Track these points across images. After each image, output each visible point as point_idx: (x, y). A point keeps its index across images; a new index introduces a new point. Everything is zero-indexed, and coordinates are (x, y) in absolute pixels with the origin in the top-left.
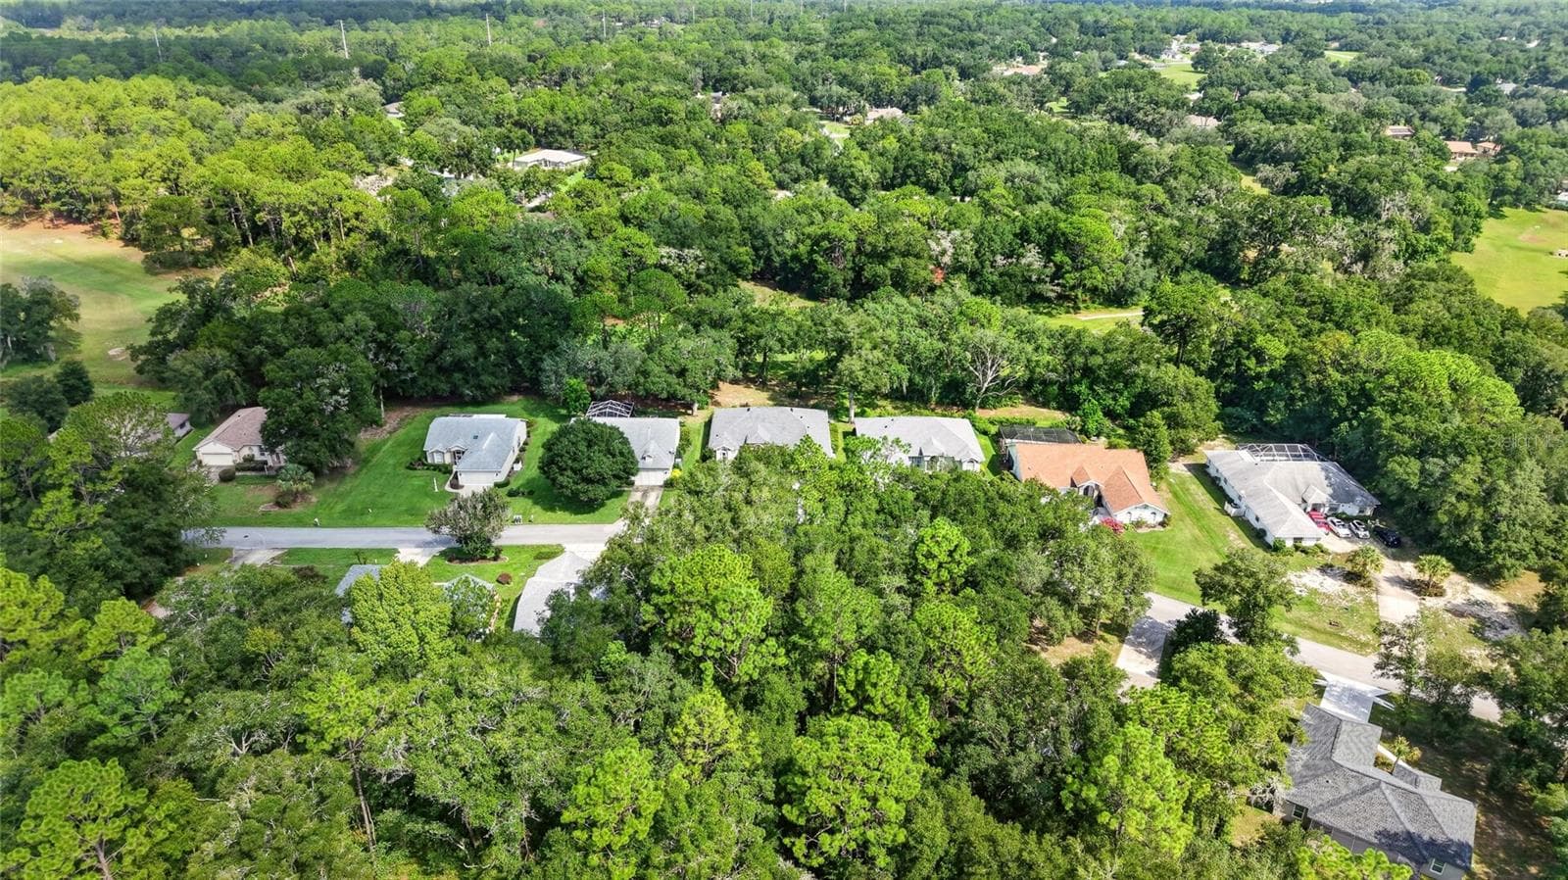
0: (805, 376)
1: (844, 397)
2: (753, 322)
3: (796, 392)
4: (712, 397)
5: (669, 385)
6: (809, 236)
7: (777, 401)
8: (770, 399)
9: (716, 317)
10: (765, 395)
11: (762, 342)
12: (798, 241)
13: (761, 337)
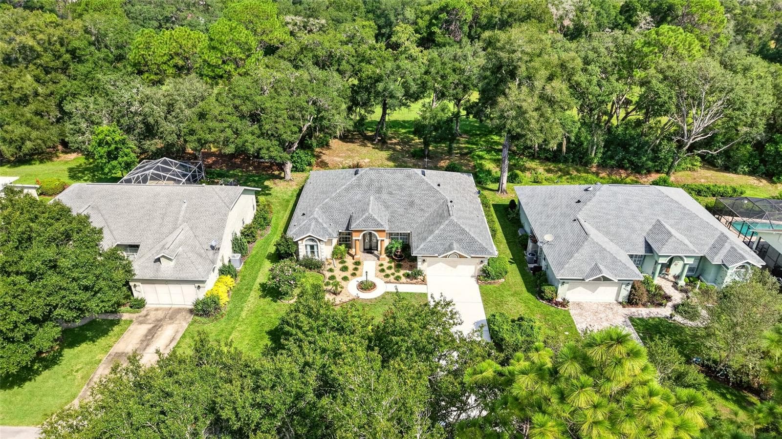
0: (436, 129)
1: (481, 158)
2: (369, 62)
3: (422, 151)
4: (318, 157)
5: (236, 132)
6: (428, 12)
7: (398, 161)
8: (390, 159)
9: (321, 53)
10: (385, 154)
11: (380, 86)
12: (417, 17)
13: (379, 79)
